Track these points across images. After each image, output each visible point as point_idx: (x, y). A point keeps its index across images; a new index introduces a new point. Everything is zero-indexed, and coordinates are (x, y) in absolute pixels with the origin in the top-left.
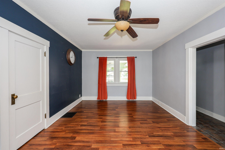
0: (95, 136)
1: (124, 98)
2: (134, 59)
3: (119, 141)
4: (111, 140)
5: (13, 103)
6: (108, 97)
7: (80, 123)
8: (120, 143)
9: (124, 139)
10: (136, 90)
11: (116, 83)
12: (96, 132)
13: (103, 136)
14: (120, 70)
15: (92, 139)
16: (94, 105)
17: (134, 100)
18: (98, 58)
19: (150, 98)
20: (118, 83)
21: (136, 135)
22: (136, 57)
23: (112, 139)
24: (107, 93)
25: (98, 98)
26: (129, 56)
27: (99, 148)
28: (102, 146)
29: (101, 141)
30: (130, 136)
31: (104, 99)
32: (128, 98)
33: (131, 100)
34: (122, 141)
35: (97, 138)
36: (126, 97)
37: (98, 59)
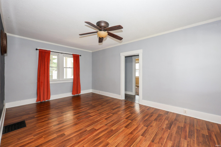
1: (70, 95)
2: (79, 57)
3: (101, 119)
4: (95, 121)
6: (51, 96)
10: (80, 86)
11: (60, 80)
14: (64, 66)
15: (81, 127)
18: (37, 49)
19: (90, 91)
20: (62, 80)
21: (106, 112)
22: (81, 56)
25: (38, 100)
26: (75, 54)
27: (94, 128)
30: (103, 114)
31: (46, 100)
33: (76, 95)
36: (71, 93)
37: (38, 51)
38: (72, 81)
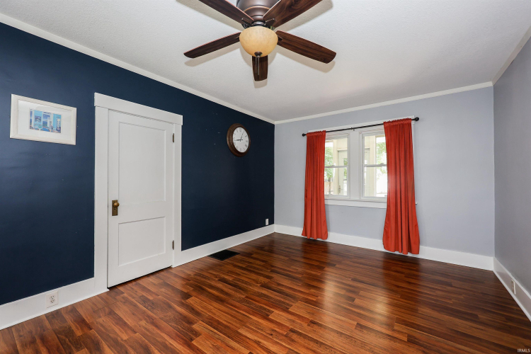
0: (221, 308)
2: (410, 125)
3: (250, 342)
4: (239, 331)
5: (115, 212)
7: (223, 274)
8: (247, 348)
9: (265, 342)
10: (416, 226)
11: (352, 198)
12: (231, 301)
13: (232, 316)
14: (366, 162)
15: (210, 311)
16: (286, 248)
17: (409, 255)
18: (304, 135)
19: (487, 263)
20: (357, 198)
21: (308, 348)
22: (417, 119)
23: (242, 331)
24: (325, 222)
25: (305, 232)
27: (200, 335)
28: (211, 333)
29: (219, 322)
30: (289, 344)
31: (317, 237)
32: (386, 245)
33: (397, 253)
34: (256, 346)
35: (218, 314)
37: (305, 137)
38: (385, 206)
